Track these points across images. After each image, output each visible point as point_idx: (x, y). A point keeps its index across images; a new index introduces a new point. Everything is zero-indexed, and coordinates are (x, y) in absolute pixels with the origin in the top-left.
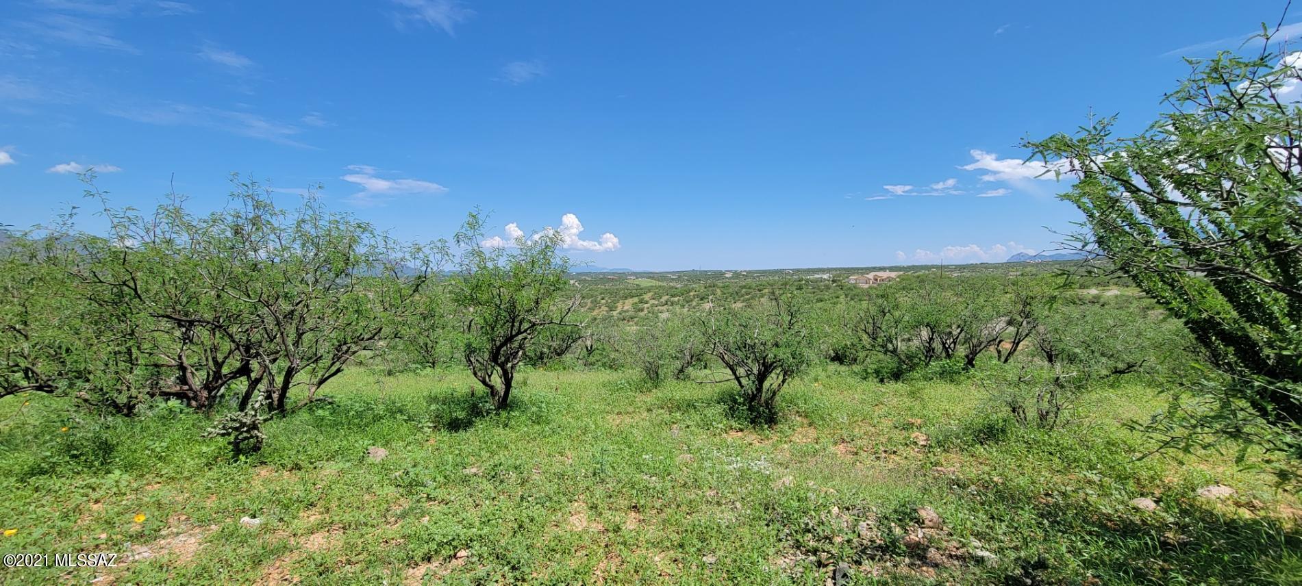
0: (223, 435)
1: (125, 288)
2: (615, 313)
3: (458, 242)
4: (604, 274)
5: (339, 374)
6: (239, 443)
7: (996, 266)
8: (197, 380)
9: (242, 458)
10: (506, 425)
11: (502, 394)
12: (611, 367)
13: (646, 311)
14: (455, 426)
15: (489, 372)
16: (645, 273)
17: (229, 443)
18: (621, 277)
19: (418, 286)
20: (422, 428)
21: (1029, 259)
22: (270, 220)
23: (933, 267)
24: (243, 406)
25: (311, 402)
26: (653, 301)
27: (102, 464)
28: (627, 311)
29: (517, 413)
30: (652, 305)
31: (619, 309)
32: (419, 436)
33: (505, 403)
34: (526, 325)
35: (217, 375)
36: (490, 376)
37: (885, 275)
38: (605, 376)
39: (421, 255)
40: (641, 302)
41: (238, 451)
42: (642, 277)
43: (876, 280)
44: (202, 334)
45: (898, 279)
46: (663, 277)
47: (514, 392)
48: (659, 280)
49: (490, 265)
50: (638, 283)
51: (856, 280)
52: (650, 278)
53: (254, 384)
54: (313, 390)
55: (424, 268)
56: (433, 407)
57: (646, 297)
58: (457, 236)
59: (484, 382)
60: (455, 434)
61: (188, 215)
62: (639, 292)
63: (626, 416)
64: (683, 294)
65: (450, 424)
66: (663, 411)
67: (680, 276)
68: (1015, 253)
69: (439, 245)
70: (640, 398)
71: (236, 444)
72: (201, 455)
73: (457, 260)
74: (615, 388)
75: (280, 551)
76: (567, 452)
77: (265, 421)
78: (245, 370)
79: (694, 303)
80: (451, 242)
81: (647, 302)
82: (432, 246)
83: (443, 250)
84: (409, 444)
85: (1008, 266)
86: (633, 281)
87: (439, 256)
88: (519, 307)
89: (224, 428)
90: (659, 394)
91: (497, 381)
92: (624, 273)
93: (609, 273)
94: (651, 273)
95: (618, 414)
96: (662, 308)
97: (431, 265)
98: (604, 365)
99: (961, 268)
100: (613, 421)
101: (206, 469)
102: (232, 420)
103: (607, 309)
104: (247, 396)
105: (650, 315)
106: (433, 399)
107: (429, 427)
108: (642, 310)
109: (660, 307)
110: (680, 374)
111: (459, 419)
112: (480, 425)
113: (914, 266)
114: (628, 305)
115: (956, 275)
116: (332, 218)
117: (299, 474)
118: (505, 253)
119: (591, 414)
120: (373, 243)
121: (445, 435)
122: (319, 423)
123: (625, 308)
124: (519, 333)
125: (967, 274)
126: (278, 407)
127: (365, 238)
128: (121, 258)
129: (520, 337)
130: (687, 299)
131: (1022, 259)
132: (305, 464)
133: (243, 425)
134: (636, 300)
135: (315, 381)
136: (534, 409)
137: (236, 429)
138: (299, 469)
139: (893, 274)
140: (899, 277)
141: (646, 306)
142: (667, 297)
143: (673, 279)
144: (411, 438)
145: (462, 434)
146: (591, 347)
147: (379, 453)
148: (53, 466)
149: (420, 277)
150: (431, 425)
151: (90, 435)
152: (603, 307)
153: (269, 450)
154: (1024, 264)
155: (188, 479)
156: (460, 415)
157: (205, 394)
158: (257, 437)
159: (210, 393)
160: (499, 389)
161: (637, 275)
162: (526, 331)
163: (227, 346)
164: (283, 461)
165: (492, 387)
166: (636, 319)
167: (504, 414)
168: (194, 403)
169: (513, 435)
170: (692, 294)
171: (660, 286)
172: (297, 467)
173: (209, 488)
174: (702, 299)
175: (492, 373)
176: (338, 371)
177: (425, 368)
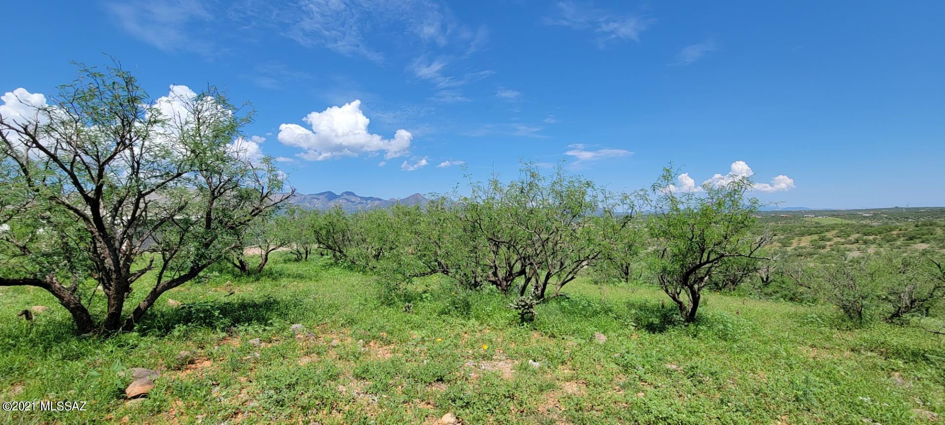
0: (517, 309)
1: (476, 224)
2: (789, 249)
3: (654, 190)
4: (776, 212)
5: (573, 280)
6: (524, 315)
8: (501, 274)
9: (525, 324)
10: (695, 336)
11: (690, 310)
12: (791, 299)
13: (828, 249)
14: (651, 328)
15: (678, 291)
16: (827, 211)
17: (519, 314)
18: (797, 215)
19: (625, 223)
20: (628, 325)
22: (537, 183)
24: (522, 293)
25: (557, 296)
26: (839, 239)
27: (467, 314)
28: (805, 248)
29: (704, 328)
30: (837, 243)
31: (794, 245)
32: (627, 332)
33: (692, 317)
34: (713, 256)
35: (511, 274)
36: (678, 294)
38: (789, 307)
39: (628, 201)
40: (822, 239)
41: (523, 319)
42: (822, 216)
44: (503, 249)
46: (851, 214)
47: (700, 310)
48: (845, 218)
49: (681, 207)
50: (817, 221)
52: (833, 215)
53: (528, 280)
54: (558, 288)
55: (630, 211)
56: (633, 311)
57: (829, 235)
58: (654, 186)
59: (674, 298)
60: (653, 335)
61: (501, 183)
62: (820, 230)
63: (822, 351)
64: (880, 233)
65: (647, 326)
66: (873, 354)
67: (876, 214)
69: (642, 193)
70: (836, 334)
71: (522, 315)
72: (507, 318)
73: (654, 204)
74: (804, 320)
75: (551, 387)
76: (759, 371)
77: (537, 304)
78: (522, 272)
79: (898, 243)
80: (650, 191)
81: (830, 240)
82: (636, 194)
83: (644, 198)
84: (619, 335)
86: (810, 219)
87: (641, 202)
88: (708, 241)
89: (517, 305)
90: (866, 336)
91: (685, 298)
92: (799, 212)
93: (781, 212)
94: (835, 211)
95: (813, 346)
96: (851, 246)
97: (636, 208)
98: (784, 297)
100: (806, 352)
101: (508, 326)
102: (522, 301)
103: (780, 245)
104: (524, 288)
105: (834, 253)
106: (631, 305)
107: (633, 326)
108: (824, 247)
109: (848, 246)
110: (895, 317)
111: (654, 324)
112: (672, 332)
114: (805, 241)
116: (571, 179)
117: (555, 340)
118: (693, 197)
119: (781, 341)
120: (595, 194)
121: (646, 335)
122: (562, 309)
123: (802, 245)
124: (708, 262)
126: (541, 297)
127: (589, 191)
128: (475, 207)
129: (707, 265)
130: (888, 238)
132: (557, 335)
133: (527, 304)
134: (816, 237)
135: (559, 283)
136: (721, 327)
137: (523, 306)
138: (554, 337)
141: (828, 243)
142: (858, 235)
143: (866, 218)
144: (621, 331)
145: (658, 336)
146: (767, 279)
147: (601, 338)
148: (449, 311)
149: (627, 217)
150: (634, 324)
151: (462, 298)
152: (775, 243)
153: (538, 322)
155: (501, 330)
156: (656, 321)
157: (505, 283)
158: (532, 313)
159: (507, 283)
160: (686, 305)
161: (816, 213)
162: (712, 261)
163: (515, 257)
164: (545, 330)
165: (680, 303)
166: (815, 256)
167: (692, 326)
168: (500, 288)
169: (703, 346)
170: (895, 232)
171: (848, 224)
172: (553, 336)
173: (511, 338)
174: (911, 239)
175: (680, 292)
176: (573, 278)
177: (621, 281)
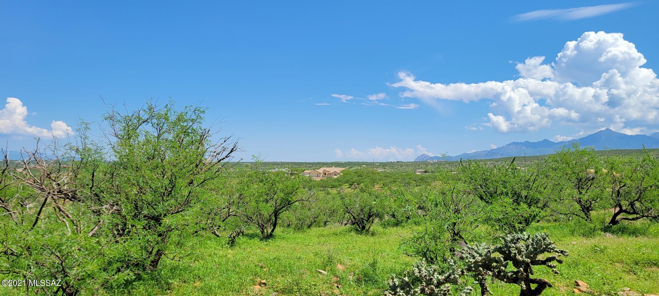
7: (408, 164)
21: (429, 159)
23: (363, 163)
37: (332, 170)
43: (325, 174)
45: (341, 174)
51: (309, 173)
68: (420, 155)
85: (416, 164)
99: (384, 165)
113: (350, 162)
115: (380, 170)
125: (388, 170)
131: (425, 159)
139: (338, 170)
140: (342, 172)
154: (426, 164)
